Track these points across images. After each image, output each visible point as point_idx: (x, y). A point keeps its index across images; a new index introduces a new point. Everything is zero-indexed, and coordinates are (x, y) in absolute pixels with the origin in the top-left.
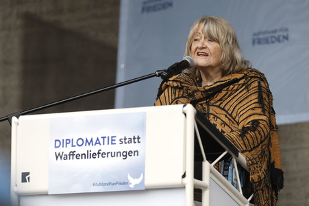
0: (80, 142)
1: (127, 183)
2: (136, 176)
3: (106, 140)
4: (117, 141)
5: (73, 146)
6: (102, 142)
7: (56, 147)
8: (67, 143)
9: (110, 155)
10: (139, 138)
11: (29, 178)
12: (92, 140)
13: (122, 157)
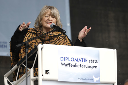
0: (72, 59)
1: (93, 79)
2: (97, 77)
3: (83, 60)
4: (88, 61)
7: (61, 60)
8: (66, 59)
9: (85, 66)
10: (97, 61)
11: (49, 73)
12: (77, 59)
13: (90, 68)
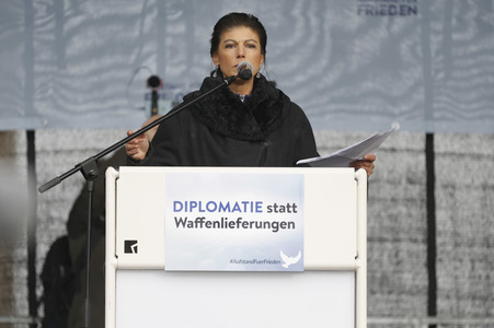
0: (212, 207)
1: (279, 262)
2: (292, 254)
3: (249, 206)
4: (264, 208)
5: (200, 211)
6: (242, 208)
7: (175, 210)
8: (191, 207)
9: (254, 225)
10: (294, 206)
11: (136, 248)
12: (228, 205)
13: (272, 229)
